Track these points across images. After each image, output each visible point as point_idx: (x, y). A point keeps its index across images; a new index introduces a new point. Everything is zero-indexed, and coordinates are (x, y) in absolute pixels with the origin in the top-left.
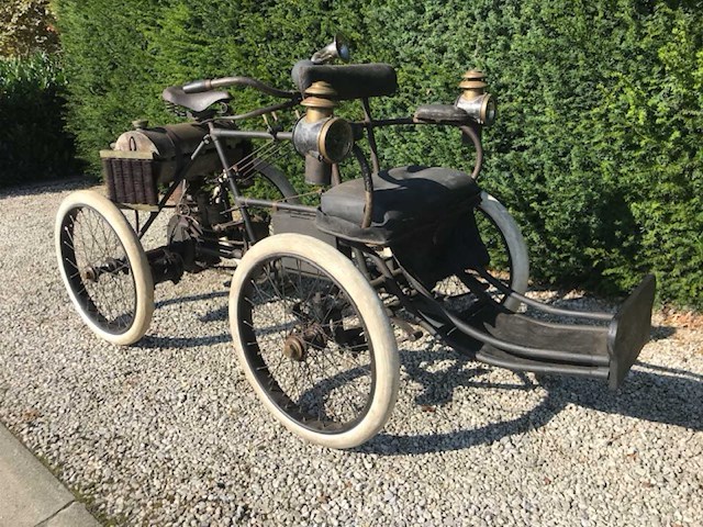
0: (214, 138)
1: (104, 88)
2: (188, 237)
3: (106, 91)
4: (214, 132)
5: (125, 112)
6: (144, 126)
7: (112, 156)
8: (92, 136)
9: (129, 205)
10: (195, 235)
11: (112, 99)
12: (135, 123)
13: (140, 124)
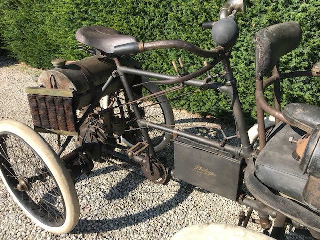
0: (121, 74)
1: (17, 5)
2: (95, 141)
3: (17, 7)
4: (121, 69)
5: (31, 22)
6: (63, 66)
7: (37, 93)
8: (11, 35)
9: (53, 130)
10: (101, 140)
11: (22, 13)
12: (55, 63)
13: (59, 64)
